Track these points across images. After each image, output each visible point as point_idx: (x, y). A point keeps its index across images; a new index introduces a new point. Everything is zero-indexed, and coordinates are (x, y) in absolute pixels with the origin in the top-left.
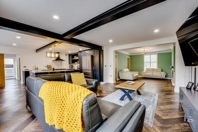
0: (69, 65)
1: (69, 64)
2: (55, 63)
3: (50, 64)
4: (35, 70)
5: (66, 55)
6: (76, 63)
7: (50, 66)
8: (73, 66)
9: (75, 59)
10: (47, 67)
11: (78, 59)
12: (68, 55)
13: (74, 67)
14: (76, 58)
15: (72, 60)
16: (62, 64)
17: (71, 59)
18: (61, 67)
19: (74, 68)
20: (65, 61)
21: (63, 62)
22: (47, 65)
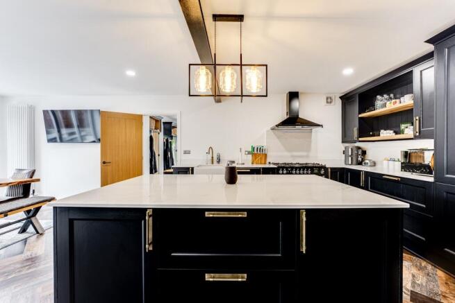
0: (342, 147)
1: (345, 139)
2: (279, 137)
3: (263, 143)
5: (329, 100)
6: (385, 134)
7: (260, 149)
8: (364, 153)
9: (379, 111)
12: (339, 102)
13: (370, 156)
14: (385, 105)
15: (360, 119)
16: (310, 137)
17: (356, 115)
18: (304, 154)
19: (374, 164)
20: (322, 126)
21: (313, 133)
22: (252, 147)
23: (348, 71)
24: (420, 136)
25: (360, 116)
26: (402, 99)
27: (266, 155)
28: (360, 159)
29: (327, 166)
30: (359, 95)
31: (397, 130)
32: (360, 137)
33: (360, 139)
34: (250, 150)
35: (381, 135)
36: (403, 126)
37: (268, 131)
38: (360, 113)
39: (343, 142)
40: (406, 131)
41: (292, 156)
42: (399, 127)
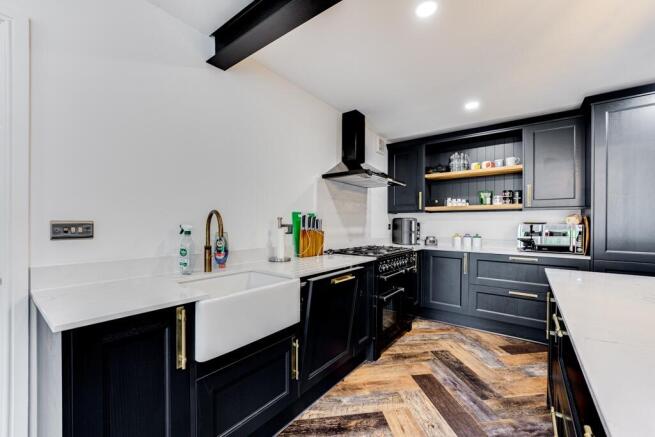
0: (387, 219)
4: (209, 266)
5: (381, 146)
7: (315, 220)
9: (454, 173)
10: (290, 230)
12: (386, 153)
14: (467, 166)
21: (368, 195)
22: (295, 215)
27: (323, 233)
32: (427, 205)
33: (427, 209)
35: (449, 205)
37: (319, 181)
38: (426, 173)
39: (389, 212)
40: (487, 202)
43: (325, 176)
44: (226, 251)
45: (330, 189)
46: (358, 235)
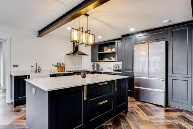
2: (70, 59)
3: (63, 61)
4: (36, 72)
6: (106, 59)
7: (62, 64)
8: (99, 66)
9: (105, 52)
10: (56, 66)
11: (114, 53)
13: (101, 67)
14: (107, 50)
16: (81, 59)
17: (97, 52)
18: (80, 66)
19: (102, 70)
20: (88, 55)
21: (82, 58)
22: (58, 63)
23: (100, 37)
24: (117, 61)
25: (99, 53)
26: (112, 49)
27: (65, 67)
28: (98, 68)
29: (90, 71)
30: (99, 45)
31: (109, 58)
32: (99, 60)
33: (99, 61)
34: (57, 64)
35: (105, 60)
36: (111, 57)
37: (65, 56)
38: (99, 52)
39: (92, 62)
40: (112, 59)
41: (75, 68)
42: (110, 57)
43: (67, 54)
44: (40, 70)
45: (68, 57)
46: (79, 68)
